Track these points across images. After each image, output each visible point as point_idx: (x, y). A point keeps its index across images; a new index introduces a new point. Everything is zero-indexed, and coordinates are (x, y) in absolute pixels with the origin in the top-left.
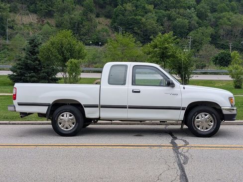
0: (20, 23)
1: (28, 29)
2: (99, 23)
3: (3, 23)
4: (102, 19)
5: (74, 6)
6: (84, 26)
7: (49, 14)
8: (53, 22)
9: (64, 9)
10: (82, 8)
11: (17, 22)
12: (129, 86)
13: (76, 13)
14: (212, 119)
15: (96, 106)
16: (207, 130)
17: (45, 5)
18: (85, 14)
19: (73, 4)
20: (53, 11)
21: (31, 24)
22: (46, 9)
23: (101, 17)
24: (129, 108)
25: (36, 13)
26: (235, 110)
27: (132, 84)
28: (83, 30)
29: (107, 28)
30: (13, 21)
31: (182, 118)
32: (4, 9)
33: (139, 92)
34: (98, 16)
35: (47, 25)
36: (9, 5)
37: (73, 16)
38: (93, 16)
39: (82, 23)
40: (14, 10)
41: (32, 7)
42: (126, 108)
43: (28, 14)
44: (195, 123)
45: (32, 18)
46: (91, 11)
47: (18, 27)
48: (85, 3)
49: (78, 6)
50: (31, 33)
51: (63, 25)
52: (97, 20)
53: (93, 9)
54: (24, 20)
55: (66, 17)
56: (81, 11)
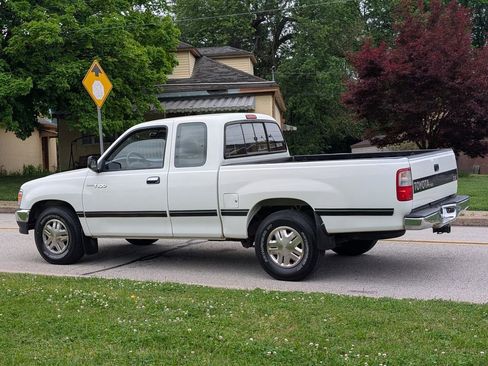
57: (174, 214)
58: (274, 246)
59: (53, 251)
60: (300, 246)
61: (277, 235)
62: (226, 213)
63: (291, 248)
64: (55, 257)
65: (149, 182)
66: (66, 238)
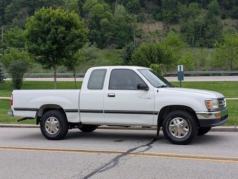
0: (147, 31)
1: (154, 36)
2: (225, 24)
3: (131, 33)
4: (228, 21)
5: (198, 10)
6: (208, 29)
7: (175, 21)
8: (177, 27)
9: (189, 14)
10: (207, 11)
11: (145, 31)
12: (106, 91)
13: (200, 16)
14: (187, 125)
15: (76, 111)
16: (182, 137)
17: (170, 13)
18: (209, 17)
19: (197, 8)
20: (178, 17)
21: (157, 32)
22: (171, 16)
23: (227, 18)
24: (105, 112)
25: (162, 21)
26: (213, 115)
27: (109, 89)
28: (208, 33)
29: (233, 28)
30: (141, 30)
31: (156, 123)
32: (132, 20)
33: (114, 96)
34: (224, 18)
35: (172, 32)
36: (136, 16)
37: (197, 20)
38: (218, 18)
39: (206, 26)
40: (141, 20)
41: (158, 16)
42: (102, 112)
43: (154, 23)
44: (170, 129)
45: (158, 26)
46: (217, 13)
47: (145, 35)
48: (209, 6)
49: (202, 10)
50: (157, 40)
51: (187, 30)
52: (223, 22)
53: (218, 11)
54: (151, 28)
55: (191, 21)
56: (205, 15)
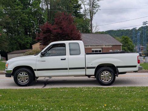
57: (70, 69)
58: (103, 77)
59: (21, 82)
60: (110, 76)
61: (104, 73)
62: (88, 68)
63: (108, 77)
64: (23, 84)
65: (61, 60)
66: (28, 78)
